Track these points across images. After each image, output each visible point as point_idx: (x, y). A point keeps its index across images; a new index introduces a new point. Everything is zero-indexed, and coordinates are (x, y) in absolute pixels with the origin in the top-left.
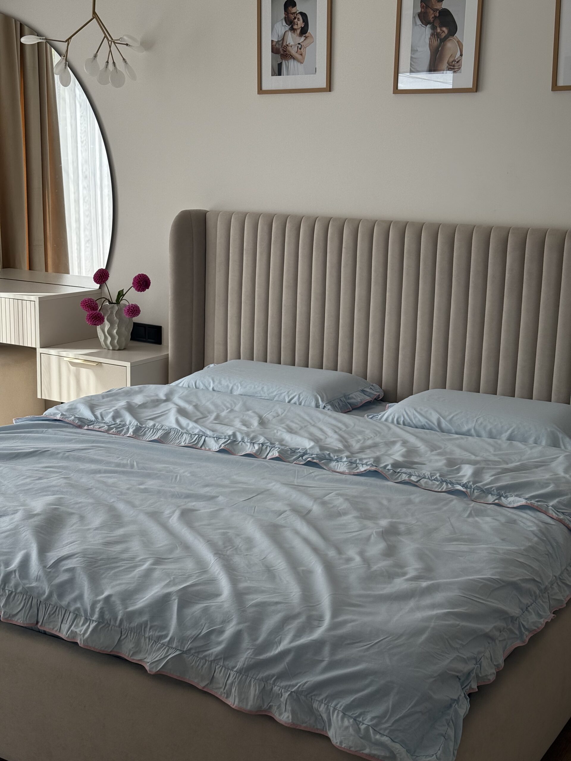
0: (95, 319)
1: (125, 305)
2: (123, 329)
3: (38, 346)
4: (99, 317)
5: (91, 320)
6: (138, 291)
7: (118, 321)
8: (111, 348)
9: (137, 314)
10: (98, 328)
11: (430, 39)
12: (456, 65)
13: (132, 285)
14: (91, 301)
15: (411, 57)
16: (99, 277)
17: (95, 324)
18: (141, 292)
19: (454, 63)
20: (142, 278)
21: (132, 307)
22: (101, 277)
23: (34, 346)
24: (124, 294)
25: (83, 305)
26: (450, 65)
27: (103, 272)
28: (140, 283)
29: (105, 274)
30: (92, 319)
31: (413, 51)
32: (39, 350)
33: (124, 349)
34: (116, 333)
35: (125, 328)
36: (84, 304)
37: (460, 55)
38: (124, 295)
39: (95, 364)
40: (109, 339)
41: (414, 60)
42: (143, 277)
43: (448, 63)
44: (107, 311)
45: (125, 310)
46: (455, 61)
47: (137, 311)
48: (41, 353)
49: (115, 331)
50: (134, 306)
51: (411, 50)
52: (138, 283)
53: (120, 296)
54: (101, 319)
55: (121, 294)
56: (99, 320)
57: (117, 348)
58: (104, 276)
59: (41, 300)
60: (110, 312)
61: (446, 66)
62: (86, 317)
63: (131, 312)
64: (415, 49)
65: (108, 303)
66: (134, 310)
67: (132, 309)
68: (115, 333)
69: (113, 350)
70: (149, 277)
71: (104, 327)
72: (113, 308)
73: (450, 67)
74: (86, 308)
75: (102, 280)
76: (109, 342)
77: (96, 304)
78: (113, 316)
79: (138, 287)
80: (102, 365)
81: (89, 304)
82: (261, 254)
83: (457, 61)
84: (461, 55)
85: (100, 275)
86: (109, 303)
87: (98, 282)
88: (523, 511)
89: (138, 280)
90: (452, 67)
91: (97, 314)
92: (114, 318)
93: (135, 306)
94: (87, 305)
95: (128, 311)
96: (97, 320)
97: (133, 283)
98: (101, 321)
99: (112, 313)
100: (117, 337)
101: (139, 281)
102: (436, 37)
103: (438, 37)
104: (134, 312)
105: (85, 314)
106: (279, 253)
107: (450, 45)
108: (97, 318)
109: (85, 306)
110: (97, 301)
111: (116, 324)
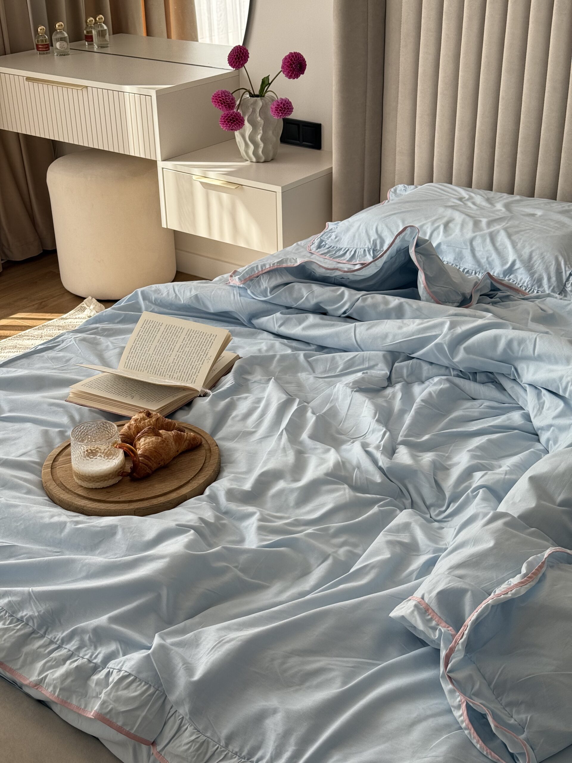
0: (232, 123)
1: (273, 100)
2: (270, 133)
3: (159, 158)
4: (237, 119)
5: (226, 124)
6: (290, 78)
7: (262, 122)
8: (254, 160)
9: (288, 114)
10: (237, 133)
13: (281, 69)
14: (226, 96)
16: (236, 59)
17: (232, 130)
18: (294, 79)
20: (294, 59)
21: (281, 103)
22: (239, 59)
23: (153, 158)
24: (270, 82)
25: (215, 102)
27: (241, 51)
28: (292, 67)
29: (243, 54)
30: (228, 122)
32: (161, 164)
33: (273, 160)
34: (261, 139)
35: (273, 133)
36: (217, 99)
38: (270, 84)
39: (234, 188)
40: (252, 147)
42: (296, 56)
44: (248, 108)
45: (272, 108)
47: (288, 109)
48: (163, 168)
49: (259, 137)
50: (284, 102)
52: (289, 67)
53: (265, 85)
54: (240, 122)
55: (266, 82)
56: (237, 123)
57: (263, 159)
58: (242, 57)
59: (159, 94)
60: (251, 110)
62: (220, 120)
63: (280, 110)
65: (248, 96)
66: (285, 108)
67: (281, 107)
68: (259, 139)
69: (258, 162)
70: (304, 57)
71: (245, 131)
72: (255, 103)
74: (219, 105)
75: (240, 62)
76: (251, 152)
77: (233, 99)
78: (257, 115)
79: (289, 72)
80: (243, 187)
81: (223, 99)
85: (237, 56)
86: (250, 96)
87: (235, 65)
89: (288, 62)
91: (234, 115)
92: (257, 118)
94: (221, 100)
95: (276, 110)
96: (235, 124)
97: (283, 67)
98: (239, 125)
99: (254, 111)
100: (262, 145)
101: (291, 64)
104: (284, 111)
105: (219, 112)
108: (234, 121)
109: (218, 102)
110: (233, 94)
111: (260, 126)
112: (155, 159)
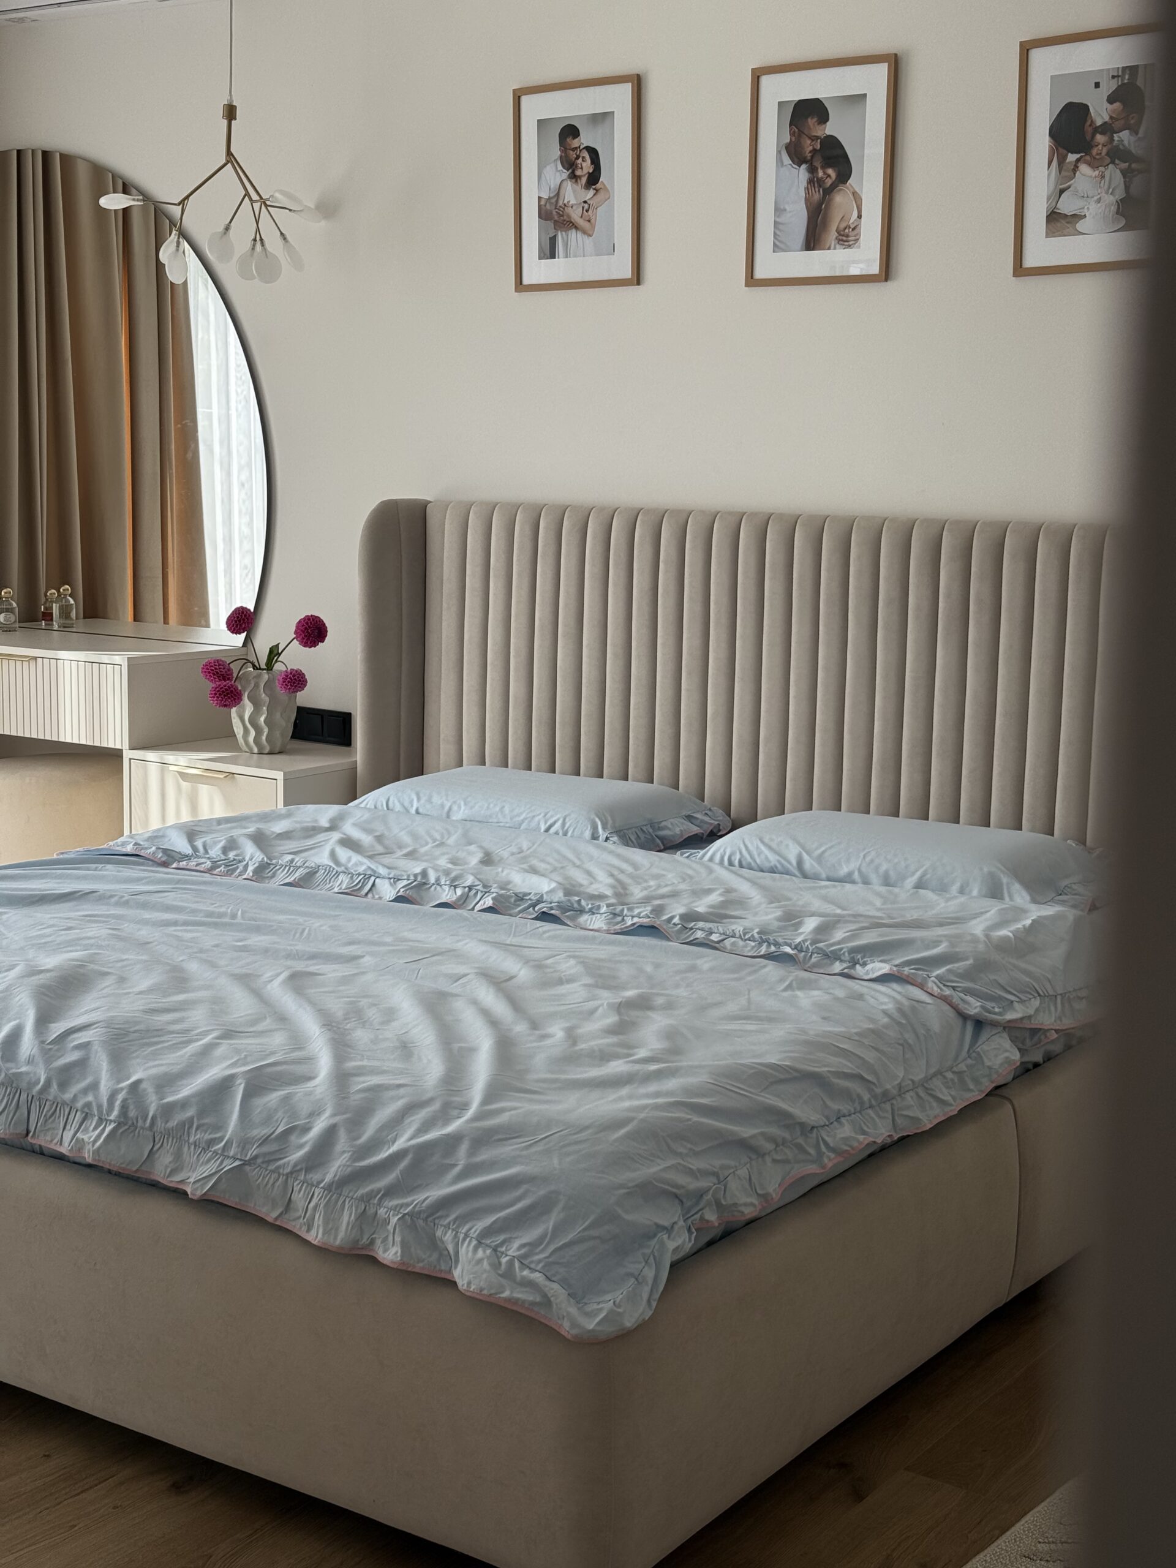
0: (225, 696)
1: (281, 672)
2: (278, 715)
3: (125, 747)
4: (232, 692)
5: (218, 697)
6: (305, 646)
7: (267, 699)
8: (256, 750)
9: (300, 687)
10: (234, 710)
11: (807, 189)
12: (850, 234)
13: (294, 636)
14: (219, 665)
15: (776, 223)
16: (236, 621)
17: (225, 706)
18: (310, 647)
19: (847, 231)
20: (311, 623)
21: (291, 673)
22: (240, 621)
23: (118, 746)
24: (280, 651)
25: (205, 672)
26: (840, 235)
27: (243, 613)
28: (308, 632)
29: (245, 616)
30: (220, 695)
31: (779, 210)
32: (128, 754)
33: (280, 753)
34: (265, 721)
35: (281, 715)
36: (208, 669)
37: (858, 217)
38: (280, 654)
39: (222, 776)
40: (253, 733)
41: (781, 227)
42: (313, 620)
43: (838, 231)
44: (249, 682)
45: (279, 680)
46: (850, 228)
47: (300, 680)
48: (130, 759)
49: (262, 719)
50: (294, 672)
51: (776, 210)
52: (303, 632)
53: (273, 655)
54: (235, 695)
55: (275, 652)
56: (232, 697)
57: (267, 750)
58: (244, 620)
59: (132, 664)
60: (253, 685)
61: (834, 237)
62: (209, 692)
63: (289, 682)
64: (782, 207)
65: (251, 669)
66: (295, 679)
67: (290, 678)
68: (263, 723)
69: (260, 753)
70: (325, 621)
71: (244, 711)
72: (259, 676)
73: (841, 237)
74: (211, 676)
75: (241, 625)
76: (251, 739)
77: (230, 669)
78: (260, 691)
79: (303, 639)
80: (234, 777)
81: (216, 669)
82: (519, 575)
83: (852, 226)
84: (860, 217)
85: (238, 617)
86: (254, 669)
87: (234, 629)
88: (886, 984)
89: (303, 625)
90: (844, 238)
91: (229, 687)
92: (260, 695)
93: (296, 671)
94: (212, 670)
95: (284, 682)
96: (229, 698)
97: (296, 633)
98: (235, 699)
99: (257, 686)
100: (266, 730)
101: (306, 628)
102: (816, 185)
103: (820, 186)
104: (294, 683)
105: (208, 686)
106: (550, 574)
107: (840, 199)
108: (228, 694)
109: (209, 673)
110: (231, 665)
111: (264, 706)
112: (120, 748)
